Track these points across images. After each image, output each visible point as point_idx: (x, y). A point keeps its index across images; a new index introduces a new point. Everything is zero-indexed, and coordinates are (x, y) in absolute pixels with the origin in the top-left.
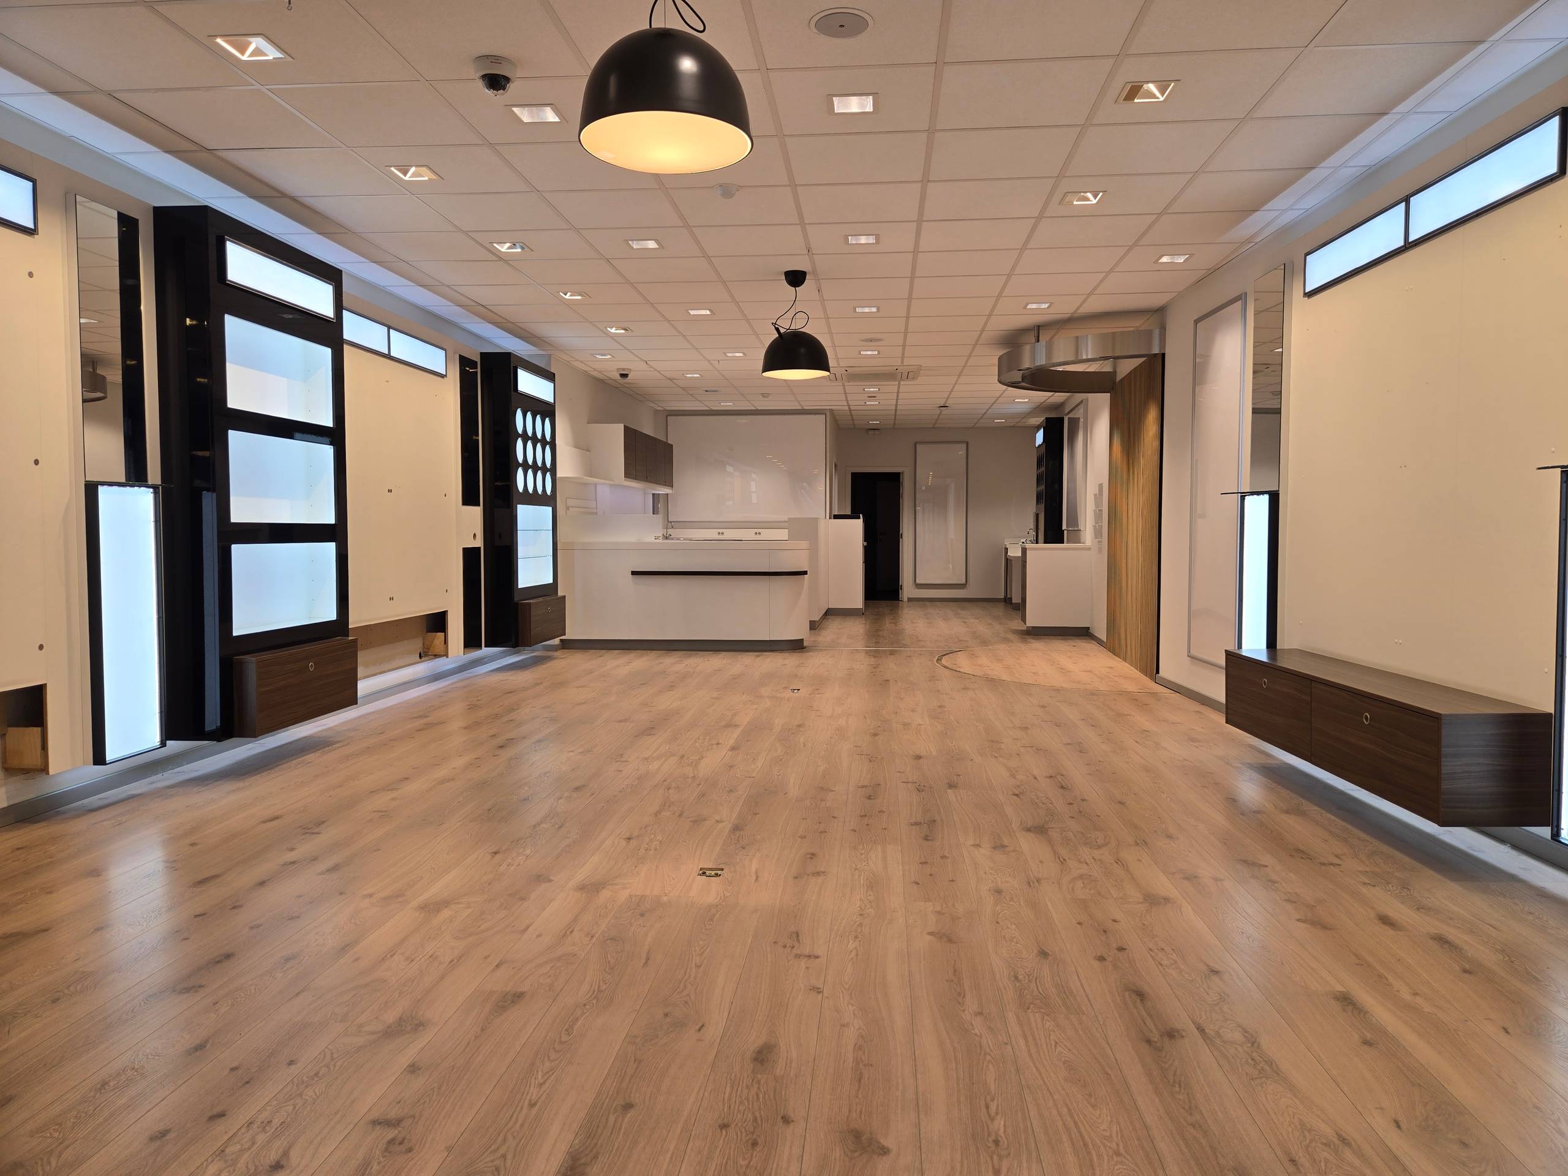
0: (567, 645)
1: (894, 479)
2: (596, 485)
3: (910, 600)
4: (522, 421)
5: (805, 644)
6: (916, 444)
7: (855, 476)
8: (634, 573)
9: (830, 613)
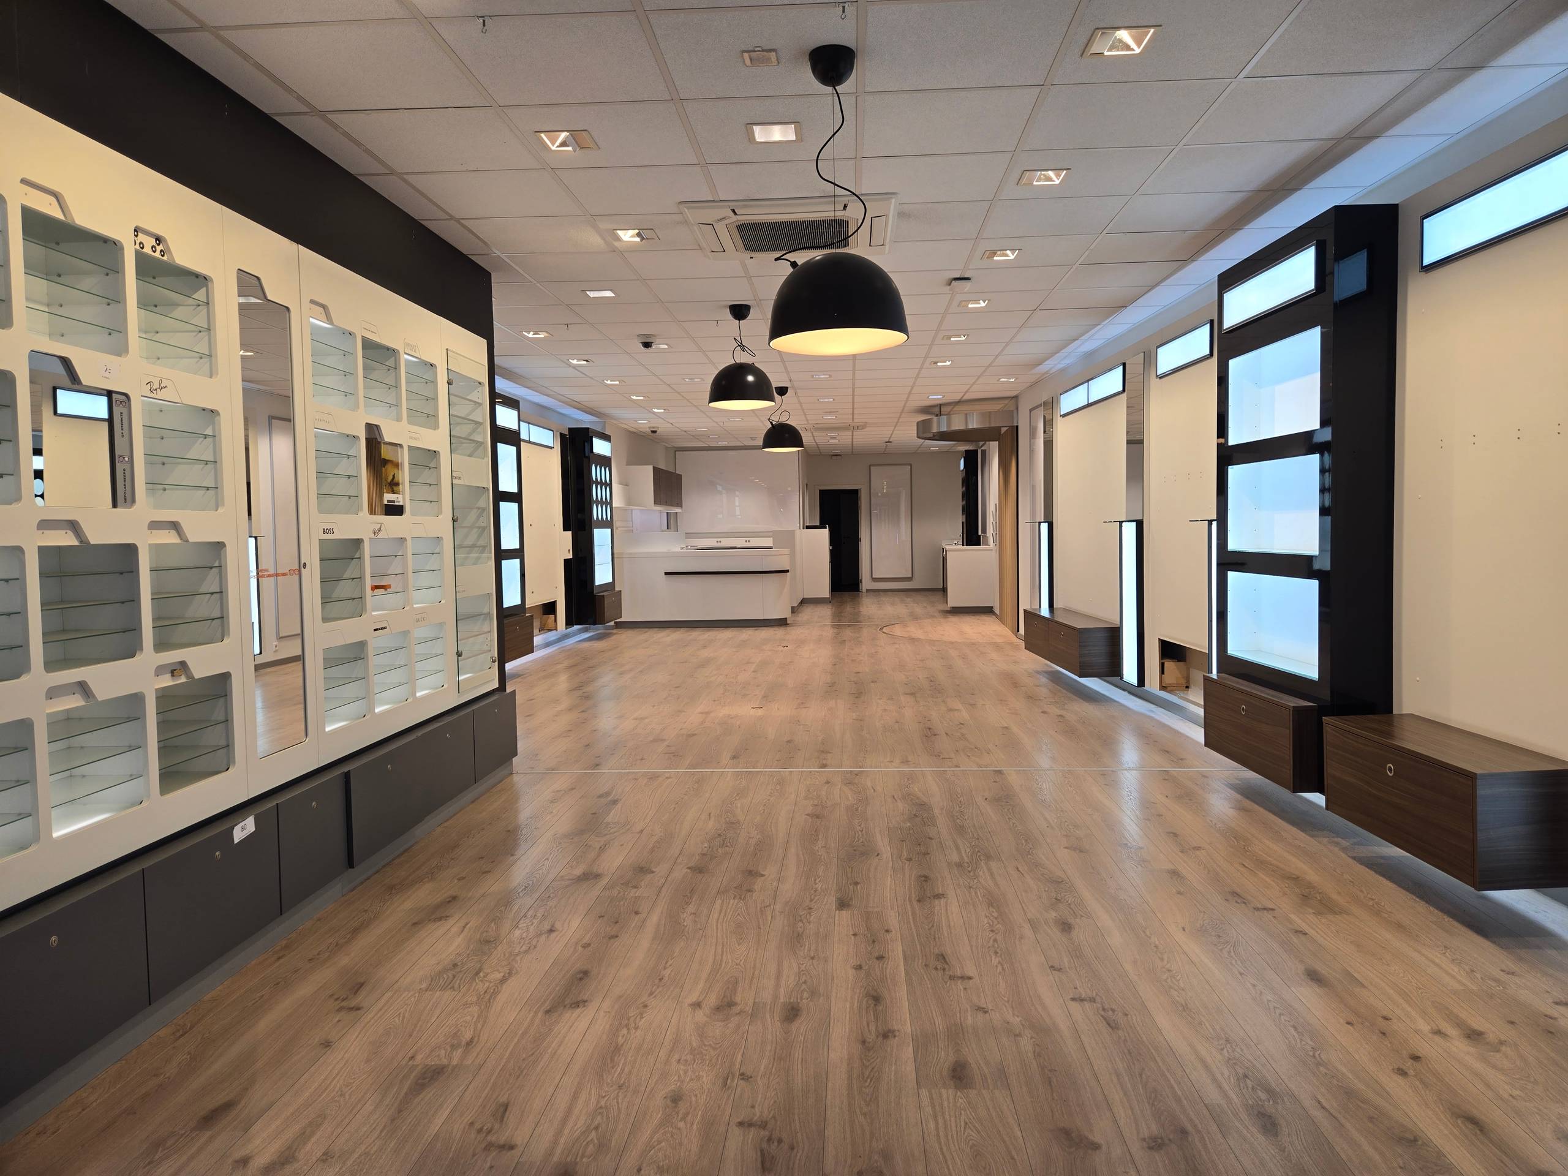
0: (620, 625)
1: (854, 494)
2: (632, 510)
3: (868, 591)
4: (596, 473)
5: (788, 622)
6: (870, 466)
7: (823, 493)
8: (666, 574)
9: (804, 602)
